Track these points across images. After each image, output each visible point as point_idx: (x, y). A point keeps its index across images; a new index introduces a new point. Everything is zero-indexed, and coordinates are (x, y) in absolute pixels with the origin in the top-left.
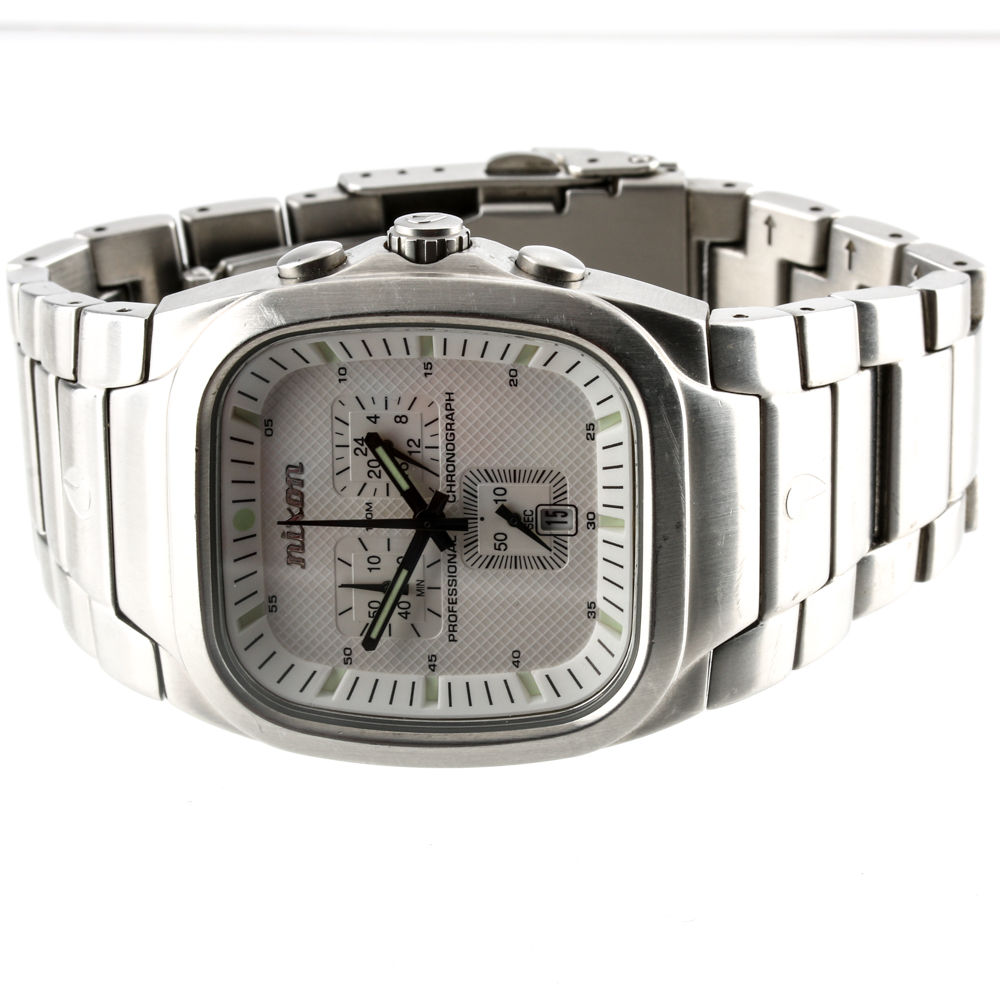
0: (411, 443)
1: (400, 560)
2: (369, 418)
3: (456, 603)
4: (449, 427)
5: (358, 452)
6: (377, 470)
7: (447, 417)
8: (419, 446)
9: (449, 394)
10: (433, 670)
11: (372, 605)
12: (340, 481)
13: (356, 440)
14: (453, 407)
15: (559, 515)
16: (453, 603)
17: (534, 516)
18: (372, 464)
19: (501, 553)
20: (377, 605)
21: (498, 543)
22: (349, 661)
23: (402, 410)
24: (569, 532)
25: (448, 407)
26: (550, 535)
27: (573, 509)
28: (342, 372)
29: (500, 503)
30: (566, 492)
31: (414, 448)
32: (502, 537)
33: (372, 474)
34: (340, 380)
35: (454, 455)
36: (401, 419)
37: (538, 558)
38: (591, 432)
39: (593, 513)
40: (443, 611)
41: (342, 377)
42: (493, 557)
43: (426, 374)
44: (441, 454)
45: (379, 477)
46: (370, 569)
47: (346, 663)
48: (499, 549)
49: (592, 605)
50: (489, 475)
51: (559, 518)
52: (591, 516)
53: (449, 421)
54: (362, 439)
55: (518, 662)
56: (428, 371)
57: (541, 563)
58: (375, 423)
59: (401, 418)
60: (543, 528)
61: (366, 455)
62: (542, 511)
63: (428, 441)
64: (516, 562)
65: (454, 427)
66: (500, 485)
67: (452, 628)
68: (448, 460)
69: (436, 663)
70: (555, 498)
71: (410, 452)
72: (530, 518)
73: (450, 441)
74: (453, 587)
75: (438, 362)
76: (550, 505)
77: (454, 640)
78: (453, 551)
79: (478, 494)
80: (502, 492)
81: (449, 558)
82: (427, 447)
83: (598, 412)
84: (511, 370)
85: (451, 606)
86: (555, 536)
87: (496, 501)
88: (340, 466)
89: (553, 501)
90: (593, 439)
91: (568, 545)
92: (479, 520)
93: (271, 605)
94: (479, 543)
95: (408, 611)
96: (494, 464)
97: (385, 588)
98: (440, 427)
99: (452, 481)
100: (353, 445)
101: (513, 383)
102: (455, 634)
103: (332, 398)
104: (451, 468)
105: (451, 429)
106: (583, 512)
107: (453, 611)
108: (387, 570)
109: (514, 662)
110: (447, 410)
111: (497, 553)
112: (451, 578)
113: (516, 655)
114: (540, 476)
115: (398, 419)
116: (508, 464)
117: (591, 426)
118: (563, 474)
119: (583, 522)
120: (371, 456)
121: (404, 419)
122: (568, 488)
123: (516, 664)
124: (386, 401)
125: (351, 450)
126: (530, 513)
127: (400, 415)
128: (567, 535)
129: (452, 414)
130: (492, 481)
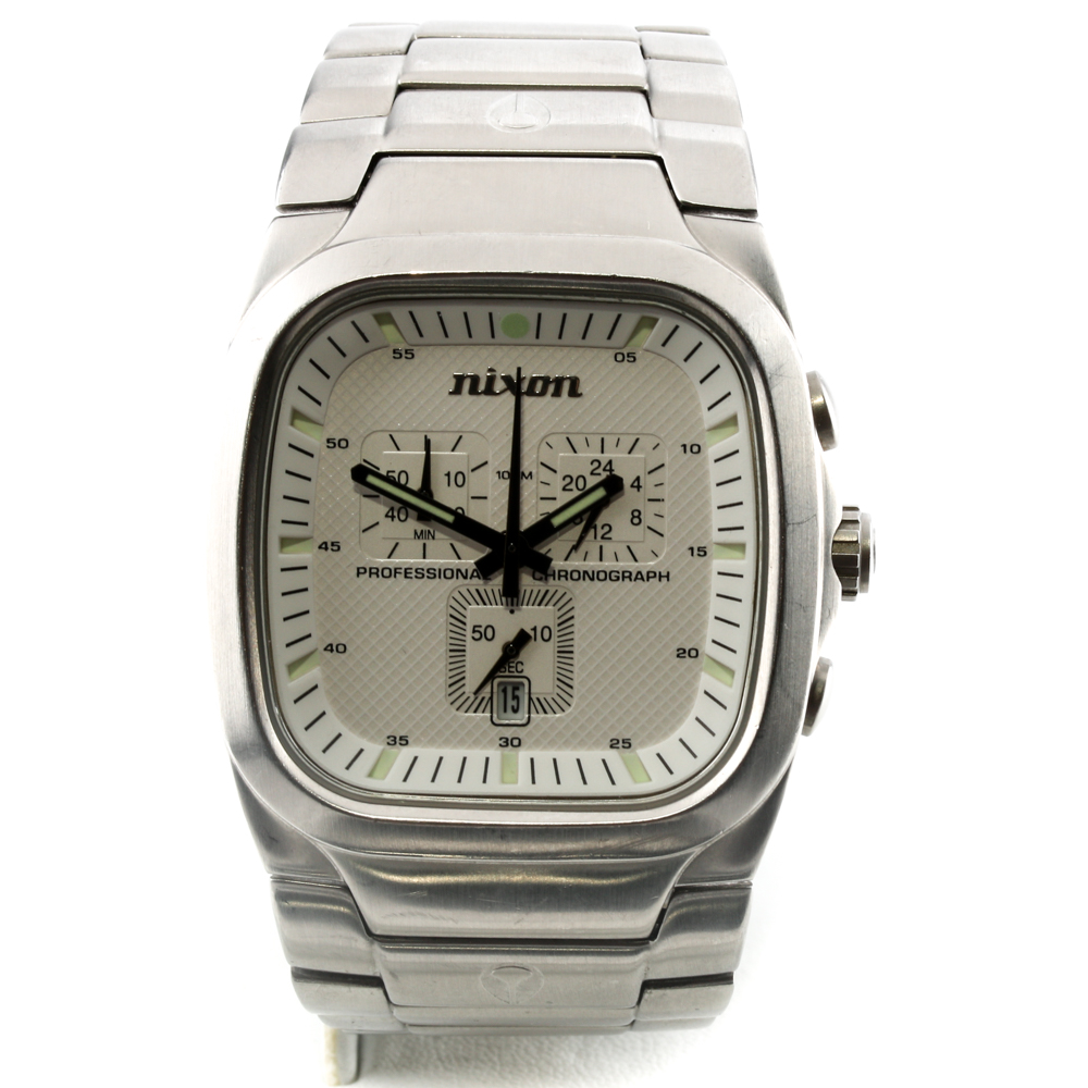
0: (607, 529)
1: (460, 511)
2: (638, 479)
3: (406, 577)
4: (626, 576)
5: (596, 464)
6: (573, 486)
7: (639, 573)
8: (603, 538)
9: (668, 576)
10: (320, 547)
11: (403, 476)
12: (559, 441)
13: (610, 462)
14: (651, 580)
15: (514, 703)
16: (406, 573)
17: (516, 674)
18: (581, 482)
19: (469, 633)
20: (403, 481)
21: (482, 630)
22: (332, 445)
23: (648, 518)
24: (495, 715)
25: (651, 575)
26: (492, 692)
27: (524, 721)
28: (695, 449)
29: (532, 633)
30: (545, 712)
31: (600, 532)
32: (489, 635)
33: (568, 480)
34: (684, 446)
35: (592, 579)
36: (636, 517)
37: (464, 678)
38: (621, 744)
39: (519, 745)
40: (396, 561)
41: (688, 449)
42: (465, 624)
43: (692, 549)
44: (592, 564)
45: (564, 489)
46: (448, 475)
47: (328, 441)
48: (474, 631)
49: (404, 741)
50: (566, 621)
51: (511, 703)
52: (516, 742)
53: (633, 577)
54: (611, 470)
55: (332, 651)
56: (696, 552)
57: (457, 681)
58: (632, 486)
59: (638, 517)
60: (499, 684)
61: (592, 473)
62: (523, 684)
63: (609, 548)
64: (458, 651)
65: (627, 580)
66: (555, 634)
67: (375, 572)
68: (585, 572)
69: (329, 551)
70: (538, 699)
71: (595, 528)
72: (513, 670)
73: (609, 576)
74: (426, 574)
75: (707, 565)
76: (530, 693)
77: (358, 574)
78: (472, 576)
79: (542, 607)
80: (546, 636)
81: (464, 571)
82: (601, 547)
83: (646, 754)
84: (697, 651)
85: (402, 571)
86: (491, 698)
87: (535, 629)
88: (578, 441)
89: (534, 697)
90: (612, 747)
91: (480, 714)
92: (510, 608)
93: (403, 353)
94: (481, 606)
95: (396, 519)
96: (580, 628)
97: (426, 492)
98: (626, 564)
99: (560, 576)
100: (604, 458)
101: (682, 653)
102: (368, 574)
103: (662, 436)
104: (575, 575)
105: (624, 577)
106: (521, 733)
107: (396, 573)
108: (448, 495)
109: (331, 645)
110: (648, 573)
111: (469, 628)
112: (437, 573)
113: (341, 648)
114: (565, 683)
115: (636, 514)
116: (579, 645)
117: (627, 744)
118: (569, 710)
119: (509, 733)
120: (592, 481)
121: (636, 521)
122: (551, 715)
123: (330, 648)
124: (659, 500)
125: (598, 455)
126: (519, 670)
127: (642, 517)
128: (492, 712)
129: (642, 579)
130: (559, 625)
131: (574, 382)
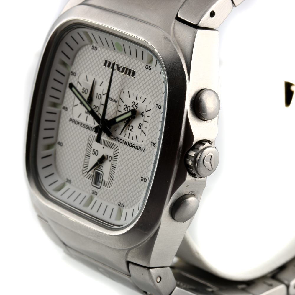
0: (132, 127)
2: (143, 112)
3: (81, 126)
4: (133, 146)
5: (134, 103)
6: (126, 109)
7: (137, 146)
8: (130, 130)
9: (144, 150)
10: (63, 108)
11: (86, 90)
12: (126, 92)
13: (137, 104)
14: (139, 150)
16: (81, 124)
17: (100, 170)
18: (129, 108)
19: (92, 151)
21: (95, 151)
22: (72, 74)
23: (143, 127)
25: (140, 148)
26: (94, 174)
27: (99, 187)
30: (105, 186)
31: (130, 128)
32: (97, 153)
33: (126, 106)
34: (157, 105)
35: (125, 144)
36: (140, 126)
37: (88, 166)
38: (121, 205)
39: (97, 195)
42: (91, 147)
43: (152, 143)
44: (126, 139)
45: (124, 109)
46: (97, 94)
47: (71, 72)
48: (93, 151)
50: (116, 156)
52: (96, 193)
53: (135, 147)
54: (137, 107)
55: (59, 144)
57: (86, 167)
58: (141, 115)
60: (96, 172)
61: (132, 106)
62: (101, 174)
63: (131, 135)
64: (88, 156)
66: (112, 160)
67: (74, 121)
68: (124, 141)
69: (65, 110)
70: (104, 181)
71: (129, 126)
72: (100, 168)
73: (129, 144)
74: (86, 127)
75: (154, 150)
76: (103, 178)
77: (70, 120)
79: (111, 149)
80: (110, 159)
82: (129, 133)
84: (146, 180)
86: (93, 176)
87: (108, 156)
88: (131, 94)
90: (119, 205)
91: (89, 180)
92: (103, 146)
93: (94, 47)
96: (119, 159)
98: (134, 142)
99: (117, 140)
100: (136, 102)
101: (142, 179)
102: (72, 121)
103: (152, 98)
104: (121, 141)
106: (98, 191)
107: (79, 123)
108: (96, 101)
111: (92, 149)
112: (88, 127)
113: (61, 144)
114: (111, 177)
117: (123, 206)
118: (111, 187)
119: (95, 190)
120: (131, 108)
121: (140, 127)
124: (147, 122)
125: (135, 100)
126: (102, 169)
127: (141, 126)
128: (92, 181)
129: (137, 148)
130: (114, 157)
131: (134, 72)
